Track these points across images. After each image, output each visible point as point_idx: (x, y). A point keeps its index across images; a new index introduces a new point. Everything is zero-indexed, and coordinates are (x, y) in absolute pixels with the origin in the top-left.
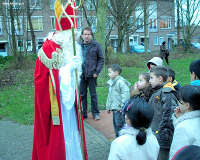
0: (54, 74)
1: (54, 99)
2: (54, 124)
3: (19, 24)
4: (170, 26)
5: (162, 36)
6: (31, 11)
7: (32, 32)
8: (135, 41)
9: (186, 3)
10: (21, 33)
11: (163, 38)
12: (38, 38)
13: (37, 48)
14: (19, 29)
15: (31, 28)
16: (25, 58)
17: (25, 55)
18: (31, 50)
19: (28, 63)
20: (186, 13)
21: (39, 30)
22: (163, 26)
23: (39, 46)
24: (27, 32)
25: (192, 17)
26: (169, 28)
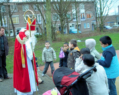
0: (23, 46)
1: (23, 57)
2: (23, 67)
3: (5, 22)
4: (92, 17)
5: (88, 23)
6: (11, 13)
7: (13, 25)
8: (73, 27)
9: (99, 4)
10: (7, 26)
11: (89, 24)
12: (16, 28)
13: (16, 34)
14: (5, 24)
15: (12, 23)
16: (9, 40)
17: (9, 38)
18: (13, 35)
19: (11, 43)
20: (99, 10)
21: (17, 23)
22: (89, 17)
23: (17, 33)
24: (10, 25)
25: (103, 12)
26: (92, 18)
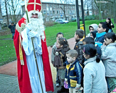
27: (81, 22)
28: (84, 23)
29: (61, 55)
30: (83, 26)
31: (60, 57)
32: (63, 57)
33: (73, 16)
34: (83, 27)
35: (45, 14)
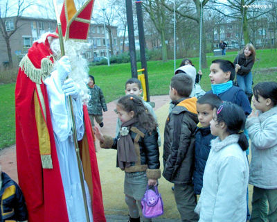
27: (139, 64)
28: (144, 65)
29: (136, 134)
30: (143, 72)
31: (133, 140)
32: (141, 137)
33: (97, 51)
34: (143, 75)
35: (27, 46)
